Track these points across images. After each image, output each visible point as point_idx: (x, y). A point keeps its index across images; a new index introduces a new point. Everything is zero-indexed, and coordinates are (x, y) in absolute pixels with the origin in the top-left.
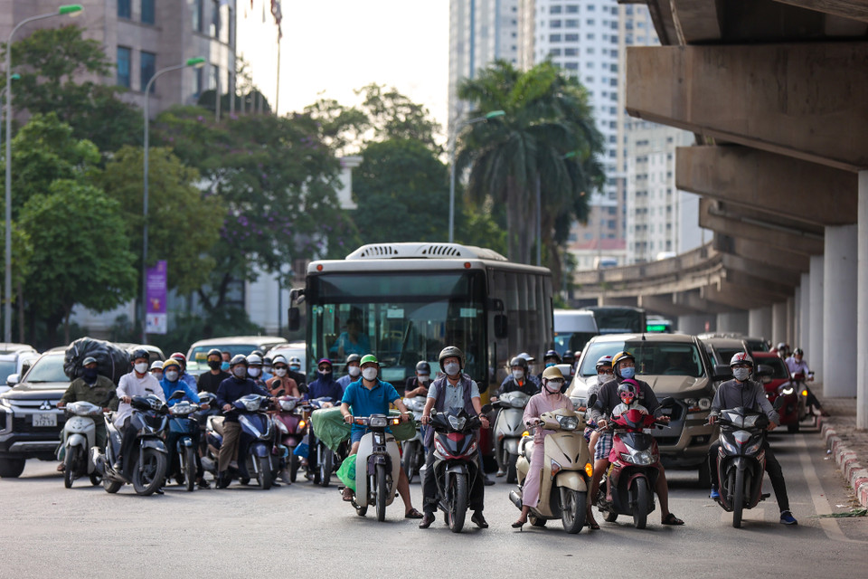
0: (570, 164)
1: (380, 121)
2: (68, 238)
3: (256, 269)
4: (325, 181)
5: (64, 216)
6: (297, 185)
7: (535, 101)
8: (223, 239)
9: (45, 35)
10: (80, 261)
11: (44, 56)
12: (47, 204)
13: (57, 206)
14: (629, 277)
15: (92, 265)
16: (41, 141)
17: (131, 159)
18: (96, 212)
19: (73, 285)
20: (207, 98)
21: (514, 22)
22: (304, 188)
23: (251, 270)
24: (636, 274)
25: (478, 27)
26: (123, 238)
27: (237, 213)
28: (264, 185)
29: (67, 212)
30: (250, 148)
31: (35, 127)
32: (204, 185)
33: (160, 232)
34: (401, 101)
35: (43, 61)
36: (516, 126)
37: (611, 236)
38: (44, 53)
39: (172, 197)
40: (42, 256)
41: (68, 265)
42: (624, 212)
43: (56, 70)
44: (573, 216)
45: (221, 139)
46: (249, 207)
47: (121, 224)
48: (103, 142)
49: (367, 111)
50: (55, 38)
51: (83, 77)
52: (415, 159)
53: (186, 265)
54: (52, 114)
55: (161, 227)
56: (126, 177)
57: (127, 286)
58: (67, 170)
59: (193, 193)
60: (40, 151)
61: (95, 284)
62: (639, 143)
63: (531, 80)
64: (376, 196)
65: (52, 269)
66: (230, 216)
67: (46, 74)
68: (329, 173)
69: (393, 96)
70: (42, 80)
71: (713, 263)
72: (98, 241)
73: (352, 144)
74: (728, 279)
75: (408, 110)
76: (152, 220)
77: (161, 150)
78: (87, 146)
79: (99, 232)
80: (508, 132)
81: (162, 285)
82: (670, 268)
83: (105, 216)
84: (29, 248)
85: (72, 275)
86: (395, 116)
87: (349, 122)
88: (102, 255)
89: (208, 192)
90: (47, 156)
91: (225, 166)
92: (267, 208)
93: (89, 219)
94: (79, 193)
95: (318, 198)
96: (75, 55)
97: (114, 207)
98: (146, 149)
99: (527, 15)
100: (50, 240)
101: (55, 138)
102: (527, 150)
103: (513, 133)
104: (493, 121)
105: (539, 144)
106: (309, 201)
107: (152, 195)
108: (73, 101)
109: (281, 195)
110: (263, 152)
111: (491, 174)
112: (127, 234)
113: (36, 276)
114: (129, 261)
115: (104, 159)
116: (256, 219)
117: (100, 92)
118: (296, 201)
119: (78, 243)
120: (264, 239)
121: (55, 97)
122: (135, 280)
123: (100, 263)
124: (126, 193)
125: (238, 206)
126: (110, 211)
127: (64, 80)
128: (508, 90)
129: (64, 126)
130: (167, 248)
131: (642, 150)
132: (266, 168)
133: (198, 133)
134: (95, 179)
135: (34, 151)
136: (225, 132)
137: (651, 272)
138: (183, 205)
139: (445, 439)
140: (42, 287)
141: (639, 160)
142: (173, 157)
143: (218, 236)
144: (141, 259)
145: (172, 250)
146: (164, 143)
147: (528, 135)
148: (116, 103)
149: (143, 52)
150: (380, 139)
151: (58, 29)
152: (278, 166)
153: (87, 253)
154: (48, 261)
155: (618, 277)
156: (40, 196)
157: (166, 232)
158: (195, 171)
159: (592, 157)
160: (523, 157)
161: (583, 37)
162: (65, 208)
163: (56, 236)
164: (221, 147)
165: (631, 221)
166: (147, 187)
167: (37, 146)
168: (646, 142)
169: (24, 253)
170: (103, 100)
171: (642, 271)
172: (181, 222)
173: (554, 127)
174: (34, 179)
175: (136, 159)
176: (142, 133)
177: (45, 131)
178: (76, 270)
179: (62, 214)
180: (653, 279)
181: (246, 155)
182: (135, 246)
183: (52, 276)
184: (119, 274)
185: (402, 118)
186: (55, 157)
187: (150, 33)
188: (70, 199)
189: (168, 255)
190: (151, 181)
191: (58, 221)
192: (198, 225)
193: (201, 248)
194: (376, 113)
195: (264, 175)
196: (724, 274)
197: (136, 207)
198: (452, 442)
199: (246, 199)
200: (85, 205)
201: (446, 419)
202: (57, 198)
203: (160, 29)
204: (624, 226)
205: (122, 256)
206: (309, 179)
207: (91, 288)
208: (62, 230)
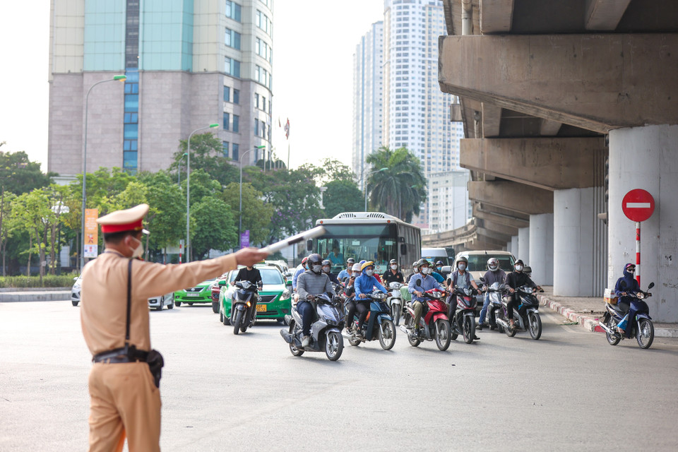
0: (413, 190)
1: (331, 173)
2: (210, 221)
3: (284, 234)
4: (314, 197)
5: (208, 211)
6: (302, 198)
7: (400, 164)
8: (272, 222)
9: (198, 137)
10: (215, 230)
11: (197, 145)
12: (200, 206)
13: (205, 207)
14: (433, 239)
15: (219, 232)
16: (197, 180)
17: (234, 188)
18: (221, 210)
19: (211, 240)
20: (260, 163)
21: (381, 132)
22: (305, 200)
23: (282, 234)
24: (436, 238)
25: (365, 134)
26: (232, 220)
27: (277, 211)
28: (288, 199)
29: (209, 210)
30: (282, 183)
31: (194, 175)
32: (263, 199)
33: (246, 218)
34: (340, 164)
35: (197, 147)
36: (391, 174)
37: (422, 222)
38: (197, 144)
39: (251, 204)
40: (199, 228)
41: (210, 232)
42: (428, 212)
43: (202, 151)
44: (413, 213)
45: (270, 179)
46: (282, 208)
47: (231, 215)
48: (222, 181)
49: (325, 168)
50: (202, 138)
51: (213, 154)
52: (347, 188)
53: (257, 232)
54: (201, 169)
55: (247, 216)
56: (232, 195)
57: (233, 240)
58: (208, 192)
59: (260, 202)
60: (197, 185)
61: (220, 240)
62: (434, 183)
63: (397, 155)
64: (332, 204)
65: (203, 234)
66: (275, 212)
67: (198, 153)
68: (315, 194)
69: (335, 162)
70: (196, 155)
71: (470, 233)
72: (222, 222)
73: (319, 182)
74: (478, 239)
75: (342, 168)
76: (243, 213)
77: (246, 184)
78: (215, 182)
79: (222, 218)
80: (388, 177)
81: (248, 240)
82: (451, 235)
83: (224, 212)
84: (195, 224)
85: (211, 236)
86: (336, 171)
87: (317, 173)
88: (223, 228)
89: (265, 201)
90: (200, 186)
91: (272, 191)
92: (290, 208)
93: (218, 212)
94: (214, 202)
95: (311, 204)
96: (210, 145)
97: (228, 208)
98: (241, 184)
99: (386, 129)
100: (202, 222)
101: (203, 179)
102: (396, 184)
103: (391, 177)
104: (382, 172)
105: (401, 182)
106: (307, 205)
107: (243, 203)
108: (209, 164)
109: (295, 203)
110: (288, 185)
111: (381, 195)
112: (233, 219)
113: (196, 237)
114: (234, 230)
115: (222, 188)
116: (285, 213)
117: (220, 160)
118: (302, 205)
119: (213, 223)
120: (288, 221)
121: (202, 162)
122: (236, 238)
123: (223, 231)
124: (232, 201)
125: (277, 207)
126: (226, 210)
127: (206, 155)
128: (387, 159)
129: (206, 174)
130: (250, 225)
131: (435, 186)
132: (289, 192)
133: (261, 177)
134: (219, 196)
135: (194, 184)
136: (272, 176)
137: (442, 237)
138: (256, 207)
139: (463, 299)
140: (199, 241)
141: (434, 190)
142: (251, 187)
143: (270, 220)
144: (239, 230)
145: (251, 226)
146: (247, 181)
147: (397, 178)
148: (228, 164)
149: (234, 144)
150: (330, 181)
151: (203, 134)
152: (294, 191)
153: (217, 227)
154: (201, 230)
155: (428, 239)
156: (198, 203)
157: (249, 219)
158: (261, 193)
159: (423, 188)
160: (395, 187)
161: (410, 138)
162: (208, 208)
163: (205, 220)
164: (271, 183)
165: (431, 216)
166: (241, 199)
167: (195, 183)
168: (437, 183)
169: (193, 227)
170: (222, 163)
171: (439, 237)
172: (255, 214)
173: (407, 175)
174: (195, 196)
175: (236, 188)
176: (239, 177)
177: (199, 176)
178: (213, 234)
179: (207, 211)
180: (443, 240)
181: (281, 186)
182: (237, 224)
183: (203, 236)
184: (230, 236)
185: (340, 171)
186: (203, 187)
187: (237, 136)
188: (210, 204)
189: (250, 228)
190: (243, 197)
191: (205, 214)
192: (262, 216)
193: (263, 225)
194: (329, 169)
195: (288, 195)
196: (476, 237)
197: (236, 208)
198: (467, 300)
199: (281, 205)
200: (216, 207)
201: (463, 290)
202: (205, 204)
203: (240, 134)
204: (428, 218)
205: (231, 228)
206: (307, 196)
207: (218, 241)
208: (206, 217)
